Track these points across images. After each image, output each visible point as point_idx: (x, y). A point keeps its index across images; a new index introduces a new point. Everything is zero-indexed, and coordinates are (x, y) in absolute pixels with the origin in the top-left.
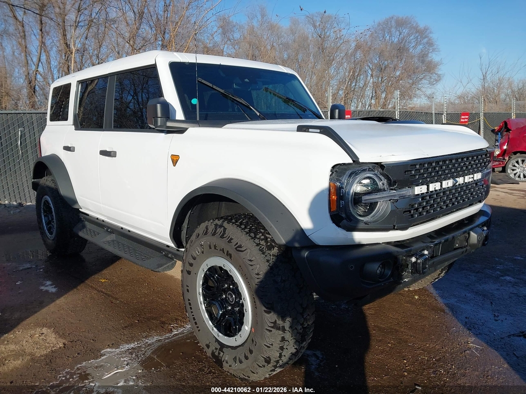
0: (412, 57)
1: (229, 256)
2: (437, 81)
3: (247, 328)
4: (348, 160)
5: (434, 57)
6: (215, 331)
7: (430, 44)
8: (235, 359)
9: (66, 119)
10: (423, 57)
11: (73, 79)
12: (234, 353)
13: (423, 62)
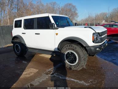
0: (72, 12)
1: (73, 50)
2: (78, 17)
3: (77, 61)
4: (95, 32)
5: (77, 12)
6: (69, 64)
7: (76, 9)
8: (75, 67)
9: (21, 27)
10: (75, 12)
11: (23, 19)
12: (74, 66)
13: (75, 13)
